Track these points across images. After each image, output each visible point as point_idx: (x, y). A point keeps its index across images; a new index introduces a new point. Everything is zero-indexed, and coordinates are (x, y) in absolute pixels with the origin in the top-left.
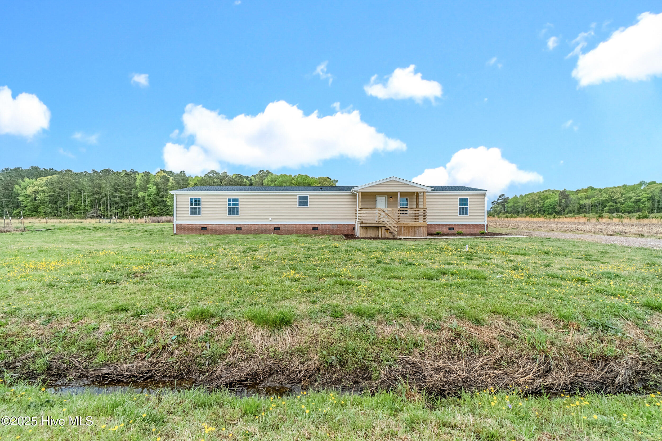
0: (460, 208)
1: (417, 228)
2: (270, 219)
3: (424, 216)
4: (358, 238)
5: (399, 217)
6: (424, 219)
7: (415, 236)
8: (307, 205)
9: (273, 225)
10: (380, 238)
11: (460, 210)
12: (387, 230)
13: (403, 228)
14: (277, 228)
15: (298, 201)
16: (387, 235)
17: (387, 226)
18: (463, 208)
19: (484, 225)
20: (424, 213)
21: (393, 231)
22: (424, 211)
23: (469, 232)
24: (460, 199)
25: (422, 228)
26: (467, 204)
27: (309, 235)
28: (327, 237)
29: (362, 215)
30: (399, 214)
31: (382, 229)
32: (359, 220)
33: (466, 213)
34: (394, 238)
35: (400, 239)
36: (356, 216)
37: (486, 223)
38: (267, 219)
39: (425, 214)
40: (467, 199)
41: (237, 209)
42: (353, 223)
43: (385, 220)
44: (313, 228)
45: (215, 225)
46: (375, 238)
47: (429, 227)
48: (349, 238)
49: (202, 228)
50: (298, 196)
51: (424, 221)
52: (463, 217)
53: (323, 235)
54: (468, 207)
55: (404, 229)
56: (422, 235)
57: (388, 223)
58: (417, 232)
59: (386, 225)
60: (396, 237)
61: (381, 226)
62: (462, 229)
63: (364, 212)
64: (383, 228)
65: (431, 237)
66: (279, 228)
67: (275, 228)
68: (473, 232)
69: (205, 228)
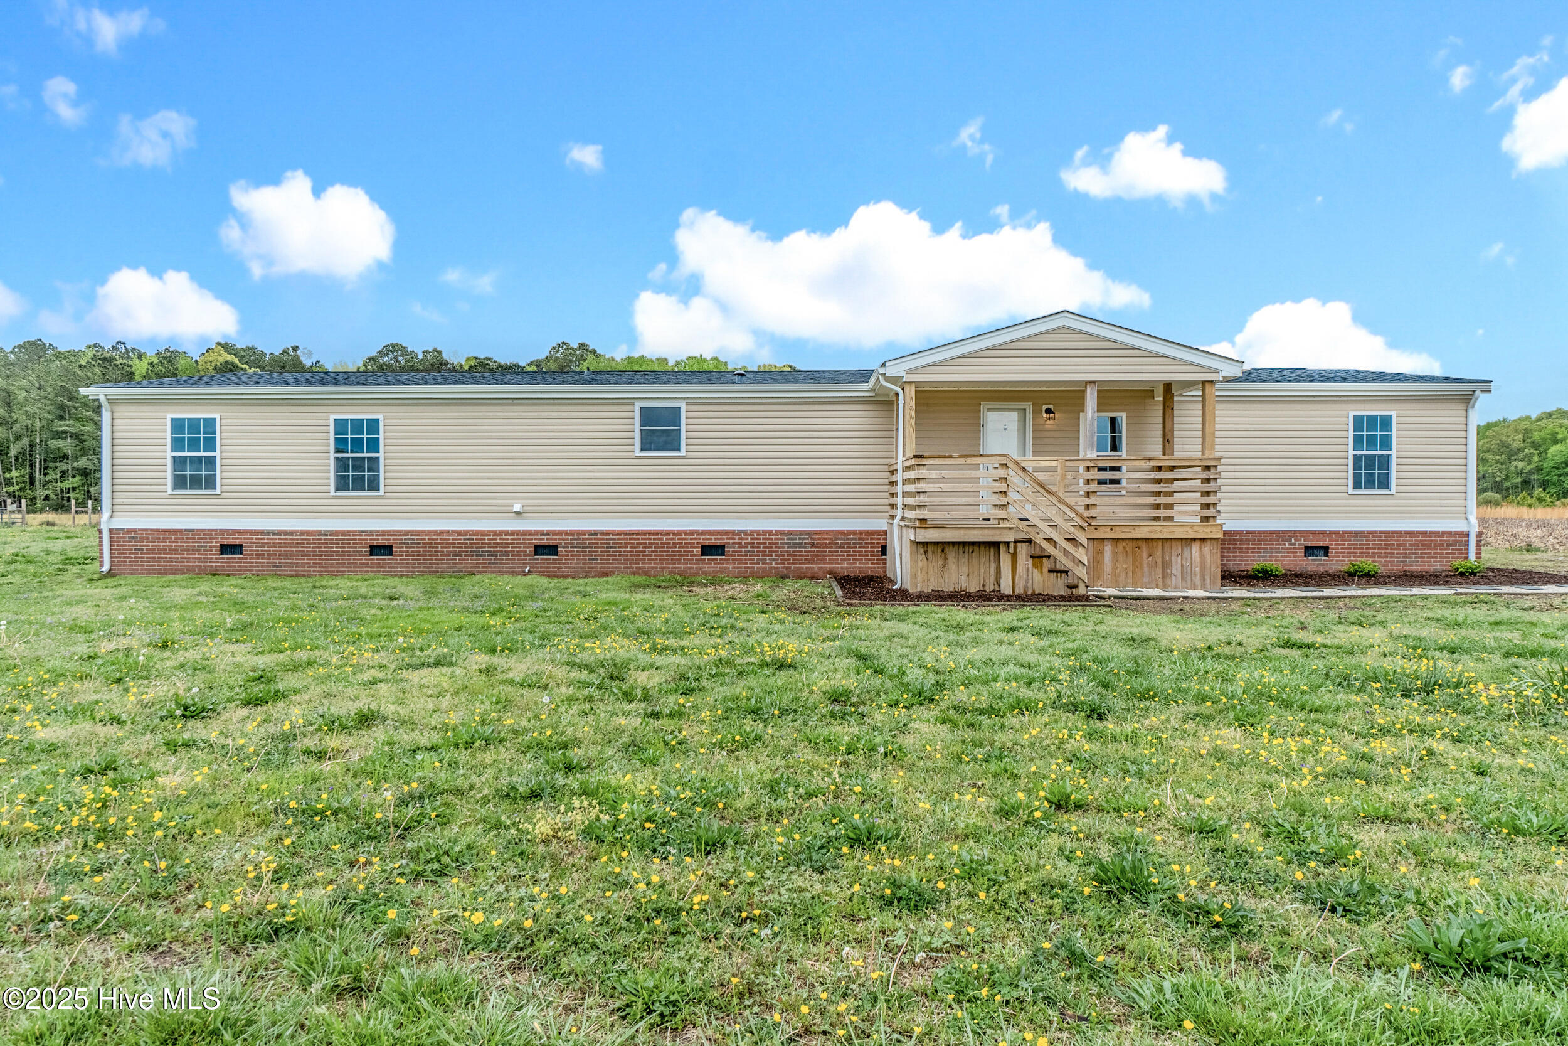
0: (1357, 459)
1: (1177, 548)
2: (517, 507)
3: (1207, 493)
4: (903, 596)
5: (1092, 500)
6: (1207, 506)
7: (1164, 587)
8: (678, 449)
9: (531, 533)
10: (1008, 598)
11: (1357, 466)
12: (1038, 558)
13: (1108, 548)
14: (546, 549)
15: (637, 427)
16: (1040, 581)
17: (1039, 540)
18: (1370, 460)
19: (1467, 535)
20: (1207, 481)
21: (1068, 564)
22: (1208, 468)
23: (1396, 567)
24: (1358, 421)
25: (1196, 547)
26: (1386, 443)
27: (684, 581)
28: (759, 588)
29: (922, 486)
30: (1094, 486)
31: (1014, 555)
32: (909, 514)
33: (1385, 483)
34: (1073, 598)
35: (1101, 601)
36: (893, 495)
37: (1473, 526)
38: (504, 510)
39: (1212, 486)
40: (1386, 422)
41: (374, 463)
42: (880, 524)
43: (1029, 512)
44: (707, 550)
45: (279, 533)
46: (985, 598)
47: (1230, 542)
48: (861, 596)
49: (225, 549)
50: (638, 406)
51: (1206, 519)
52: (1371, 497)
53: (744, 578)
54: (1393, 452)
55: (1114, 553)
56: (1198, 580)
57: (1040, 524)
58: (1176, 569)
59: (1032, 535)
60: (1082, 590)
61: (1010, 537)
62: (1365, 551)
63: (934, 474)
64: (1023, 549)
65: (1243, 593)
66: (552, 549)
67: (539, 549)
68: (1415, 567)
69: (237, 549)
